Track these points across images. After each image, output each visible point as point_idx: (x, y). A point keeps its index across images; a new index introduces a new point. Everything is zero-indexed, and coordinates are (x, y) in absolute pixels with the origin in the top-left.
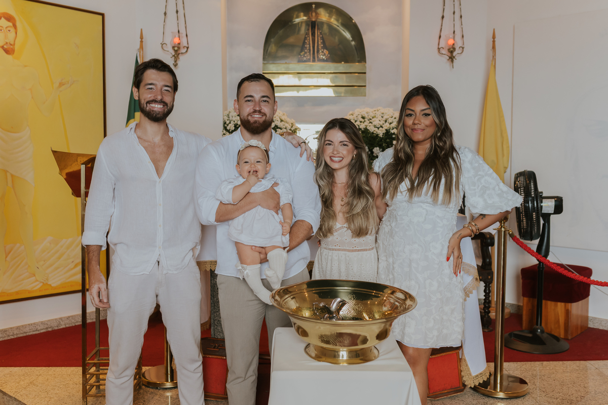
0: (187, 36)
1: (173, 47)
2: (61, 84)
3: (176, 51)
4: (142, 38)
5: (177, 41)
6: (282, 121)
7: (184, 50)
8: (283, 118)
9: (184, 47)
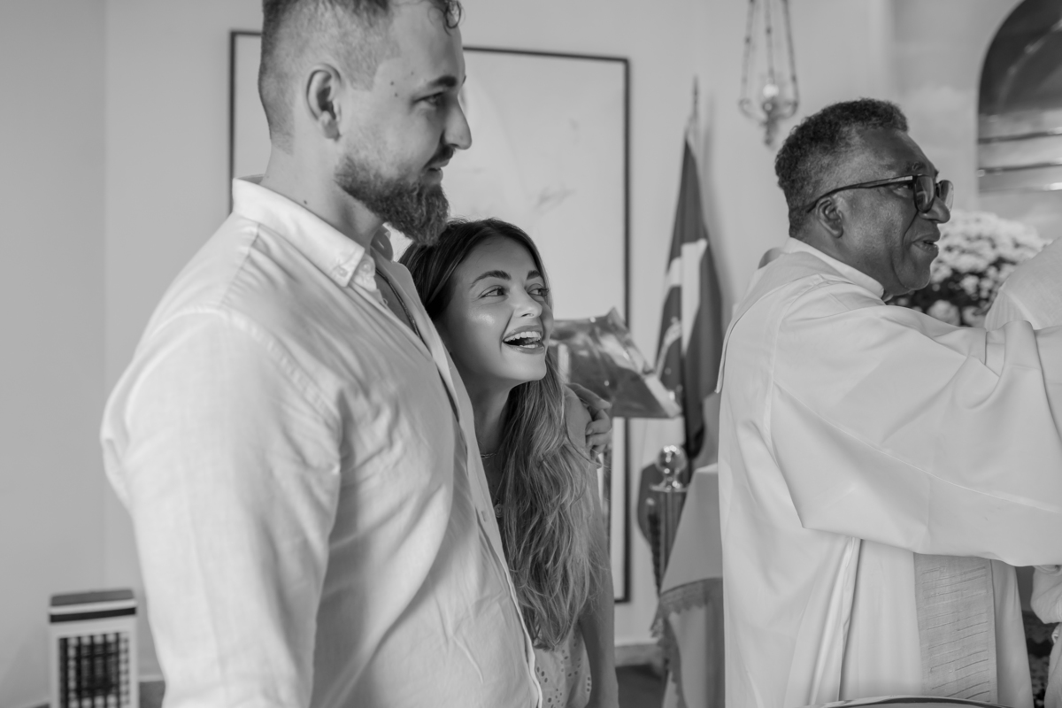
0: (794, 79)
1: (763, 107)
2: (544, 199)
3: (769, 113)
4: (696, 93)
5: (770, 91)
6: (1017, 245)
7: (787, 110)
8: (1022, 239)
9: (788, 103)
